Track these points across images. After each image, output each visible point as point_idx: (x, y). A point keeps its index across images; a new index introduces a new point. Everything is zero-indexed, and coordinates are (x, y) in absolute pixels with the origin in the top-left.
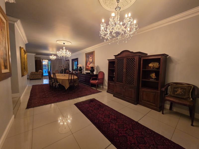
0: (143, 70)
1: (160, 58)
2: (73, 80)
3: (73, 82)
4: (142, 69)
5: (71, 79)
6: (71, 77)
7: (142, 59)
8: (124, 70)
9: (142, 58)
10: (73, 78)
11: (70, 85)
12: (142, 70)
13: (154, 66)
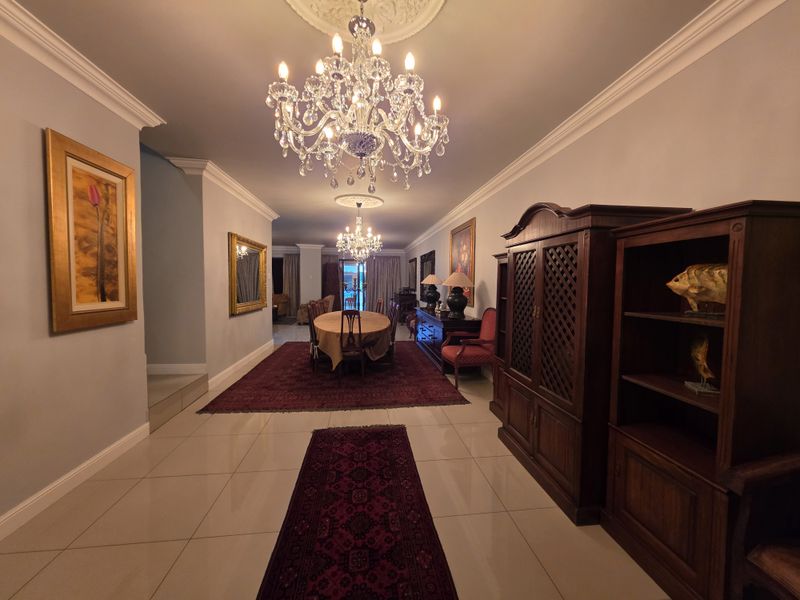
0: (627, 314)
1: (726, 238)
2: (356, 339)
3: (357, 345)
4: (625, 309)
5: (351, 333)
6: (351, 327)
7: (621, 244)
8: (536, 311)
9: (618, 243)
10: (356, 331)
11: (344, 356)
12: (624, 318)
13: (708, 291)
